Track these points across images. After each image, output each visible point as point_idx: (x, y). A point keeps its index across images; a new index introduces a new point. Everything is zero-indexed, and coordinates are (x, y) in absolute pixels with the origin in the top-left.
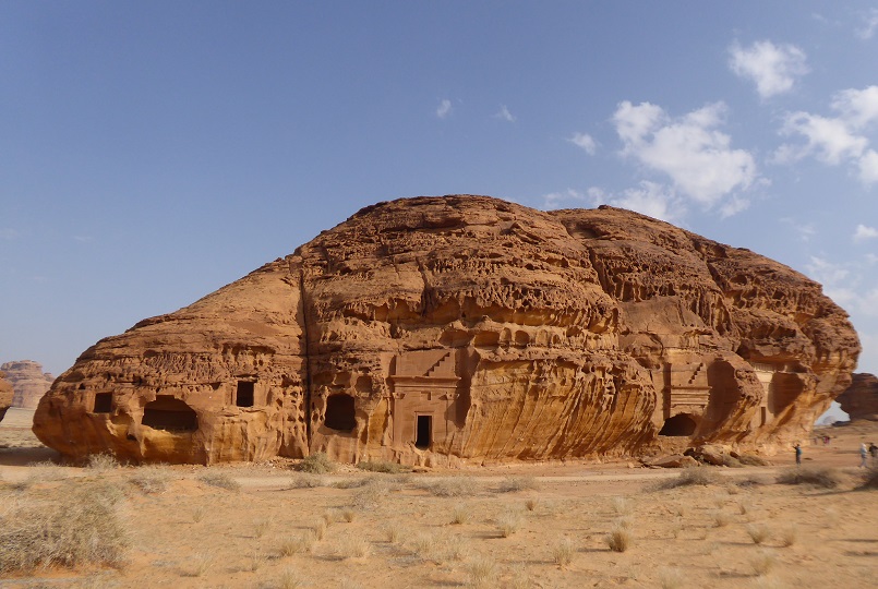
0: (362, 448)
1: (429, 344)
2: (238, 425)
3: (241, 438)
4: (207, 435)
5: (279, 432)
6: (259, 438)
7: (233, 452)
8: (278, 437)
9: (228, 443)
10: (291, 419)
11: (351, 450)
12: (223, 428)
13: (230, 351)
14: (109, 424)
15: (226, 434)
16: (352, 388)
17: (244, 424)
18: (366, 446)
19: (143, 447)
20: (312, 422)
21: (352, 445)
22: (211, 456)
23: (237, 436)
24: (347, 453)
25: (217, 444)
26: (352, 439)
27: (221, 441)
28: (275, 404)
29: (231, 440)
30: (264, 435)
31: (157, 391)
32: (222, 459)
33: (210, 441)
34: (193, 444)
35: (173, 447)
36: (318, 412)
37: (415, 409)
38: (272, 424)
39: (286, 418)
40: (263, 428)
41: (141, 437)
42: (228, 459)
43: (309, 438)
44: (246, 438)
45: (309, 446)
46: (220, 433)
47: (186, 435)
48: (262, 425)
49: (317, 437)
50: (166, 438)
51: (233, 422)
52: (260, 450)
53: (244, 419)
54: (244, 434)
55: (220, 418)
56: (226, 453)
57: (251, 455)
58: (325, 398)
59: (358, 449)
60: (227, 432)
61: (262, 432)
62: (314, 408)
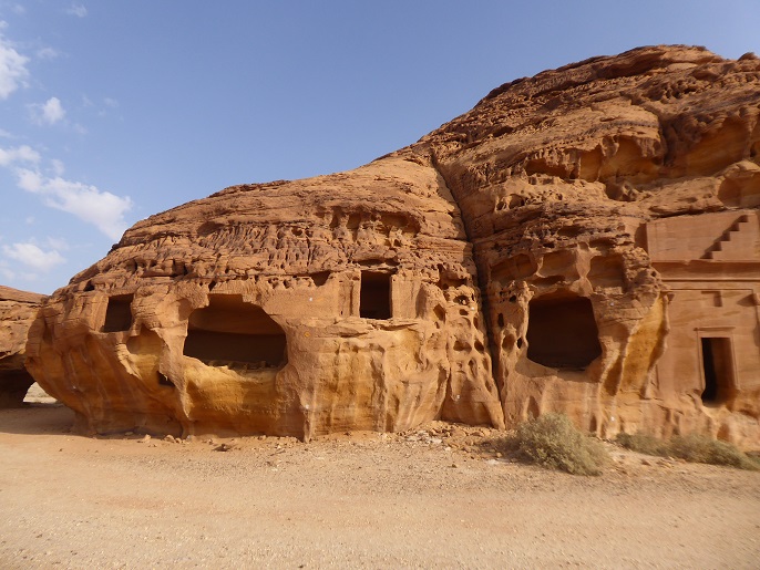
0: (607, 404)
1: (701, 203)
2: (366, 356)
3: (370, 382)
4: (305, 376)
5: (443, 371)
6: (406, 383)
7: (355, 412)
8: (440, 382)
9: (346, 393)
10: (461, 346)
11: (585, 408)
12: (336, 363)
13: (344, 221)
14: (123, 352)
15: (342, 375)
16: (583, 279)
17: (376, 354)
18: (614, 400)
19: (186, 401)
20: (502, 351)
21: (587, 397)
22: (313, 421)
23: (364, 378)
24: (578, 413)
25: (325, 395)
26: (587, 385)
27: (333, 388)
28: (432, 317)
29: (351, 387)
30: (416, 378)
31: (211, 287)
32: (335, 426)
33: (311, 390)
34: (278, 395)
35: (240, 401)
36: (513, 331)
37: (693, 324)
38: (428, 354)
39: (452, 345)
40: (412, 363)
41: (181, 380)
42: (346, 427)
43: (500, 383)
44: (381, 384)
45: (502, 399)
46: (330, 372)
47: (265, 376)
48: (410, 356)
49: (516, 381)
50: (229, 382)
51: (356, 349)
52: (408, 408)
53: (376, 342)
54: (378, 375)
55: (330, 341)
56: (343, 415)
57: (390, 419)
58: (524, 304)
59: (600, 407)
60: (344, 370)
61: (411, 371)
62: (502, 324)
